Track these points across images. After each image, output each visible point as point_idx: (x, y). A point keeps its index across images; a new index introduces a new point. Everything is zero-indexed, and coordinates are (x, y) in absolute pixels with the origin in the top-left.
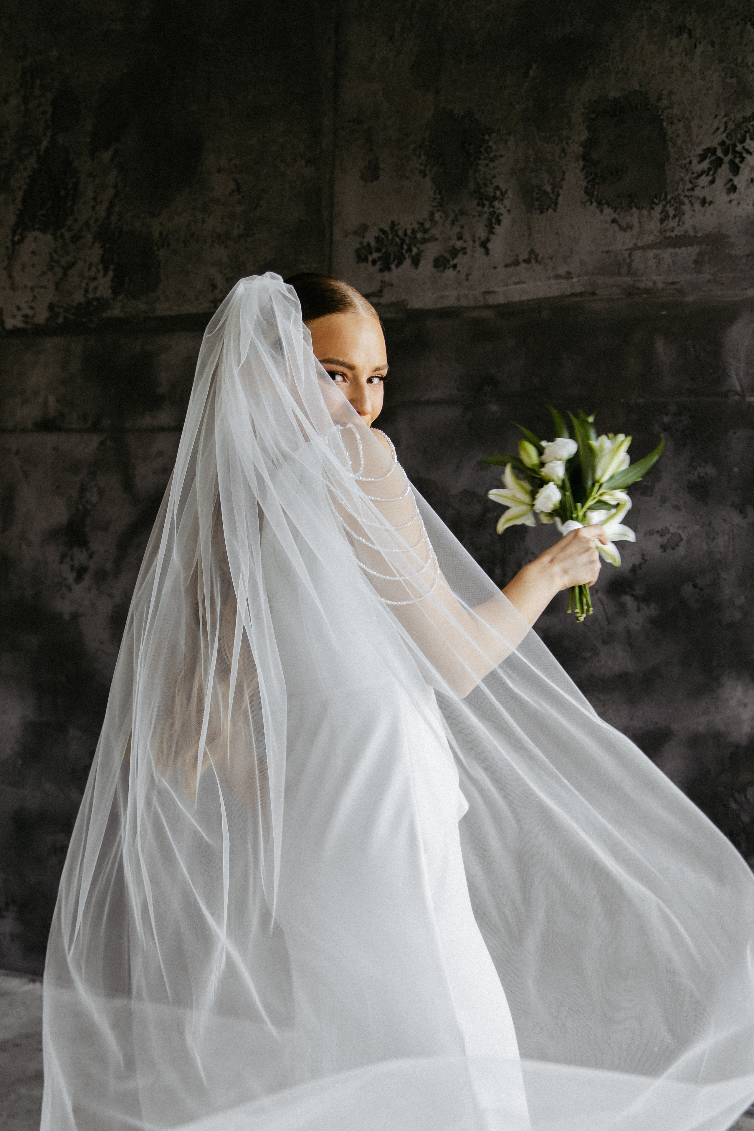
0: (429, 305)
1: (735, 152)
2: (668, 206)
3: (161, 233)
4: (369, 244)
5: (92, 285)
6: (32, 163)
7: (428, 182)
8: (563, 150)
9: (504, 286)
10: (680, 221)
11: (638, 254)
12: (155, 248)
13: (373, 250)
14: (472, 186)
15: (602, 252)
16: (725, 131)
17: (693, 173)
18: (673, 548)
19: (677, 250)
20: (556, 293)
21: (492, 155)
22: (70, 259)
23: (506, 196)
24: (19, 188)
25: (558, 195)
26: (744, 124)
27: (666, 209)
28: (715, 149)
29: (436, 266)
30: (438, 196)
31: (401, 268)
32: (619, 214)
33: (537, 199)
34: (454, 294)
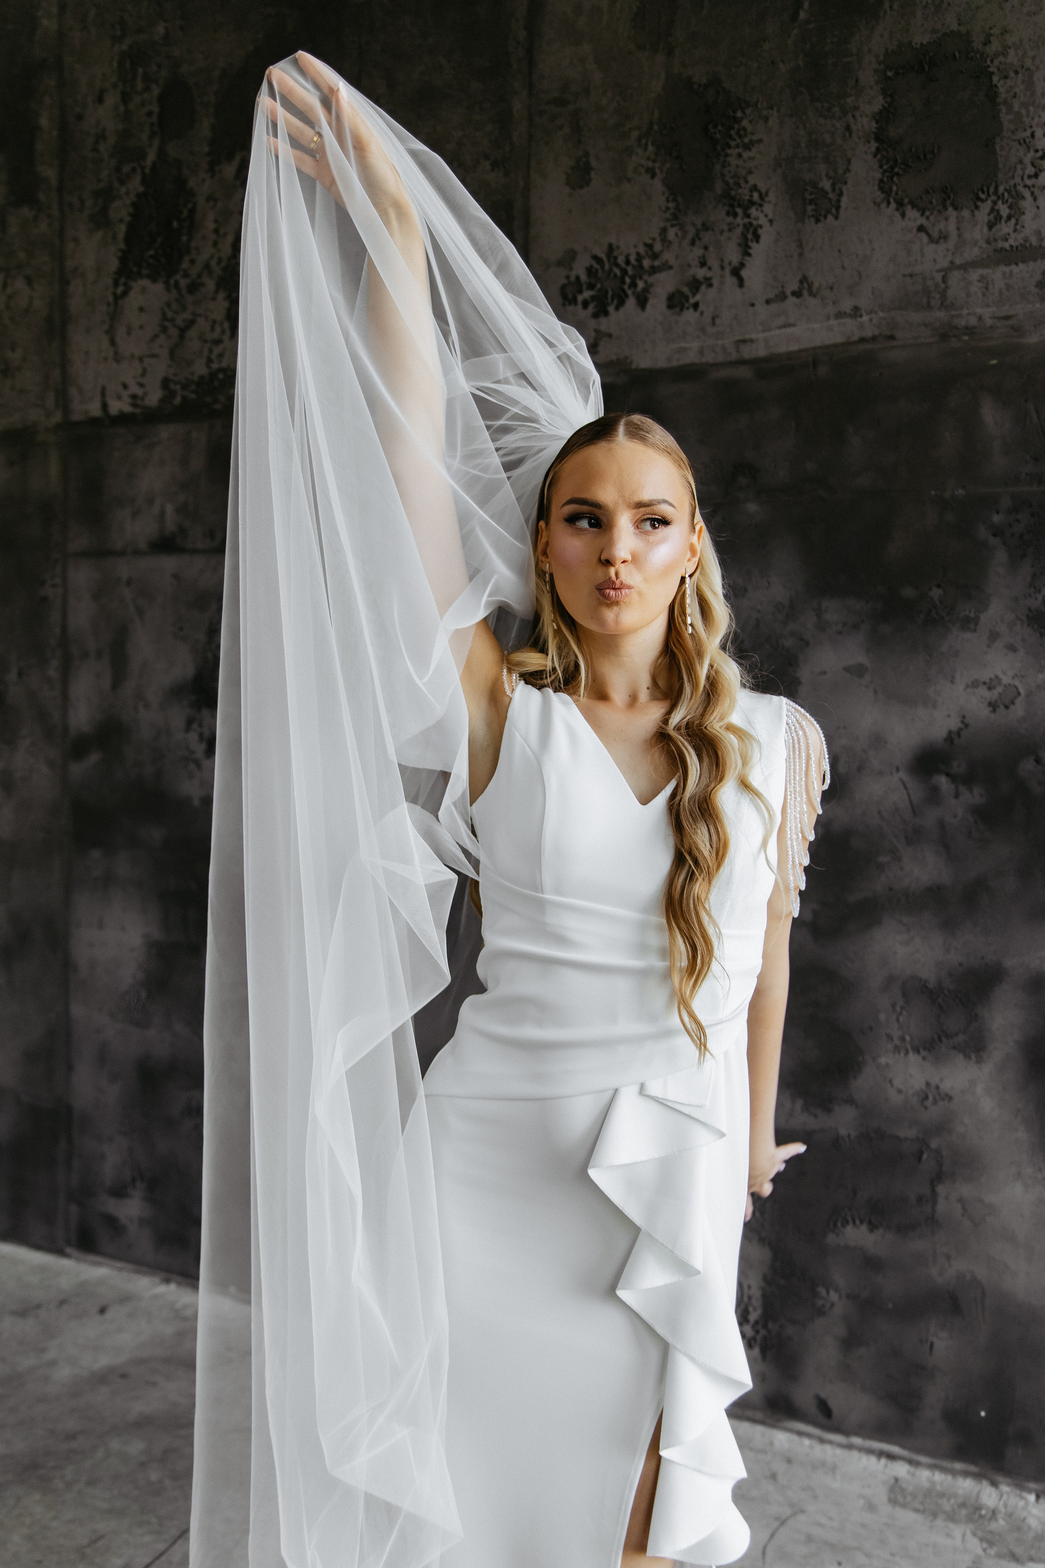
0: (662, 364)
2: (1000, 202)
4: (578, 278)
5: (217, 350)
6: (136, 185)
7: (658, 185)
8: (848, 128)
9: (764, 331)
10: (1016, 224)
11: (955, 276)
13: (584, 287)
14: (719, 187)
15: (904, 276)
17: (1037, 151)
18: (1007, 707)
19: (1013, 267)
20: (839, 339)
21: (746, 140)
22: (187, 315)
23: (767, 199)
24: (121, 221)
25: (841, 194)
27: (996, 207)
29: (670, 307)
30: (671, 205)
31: (622, 310)
32: (928, 218)
33: (811, 202)
34: (695, 345)
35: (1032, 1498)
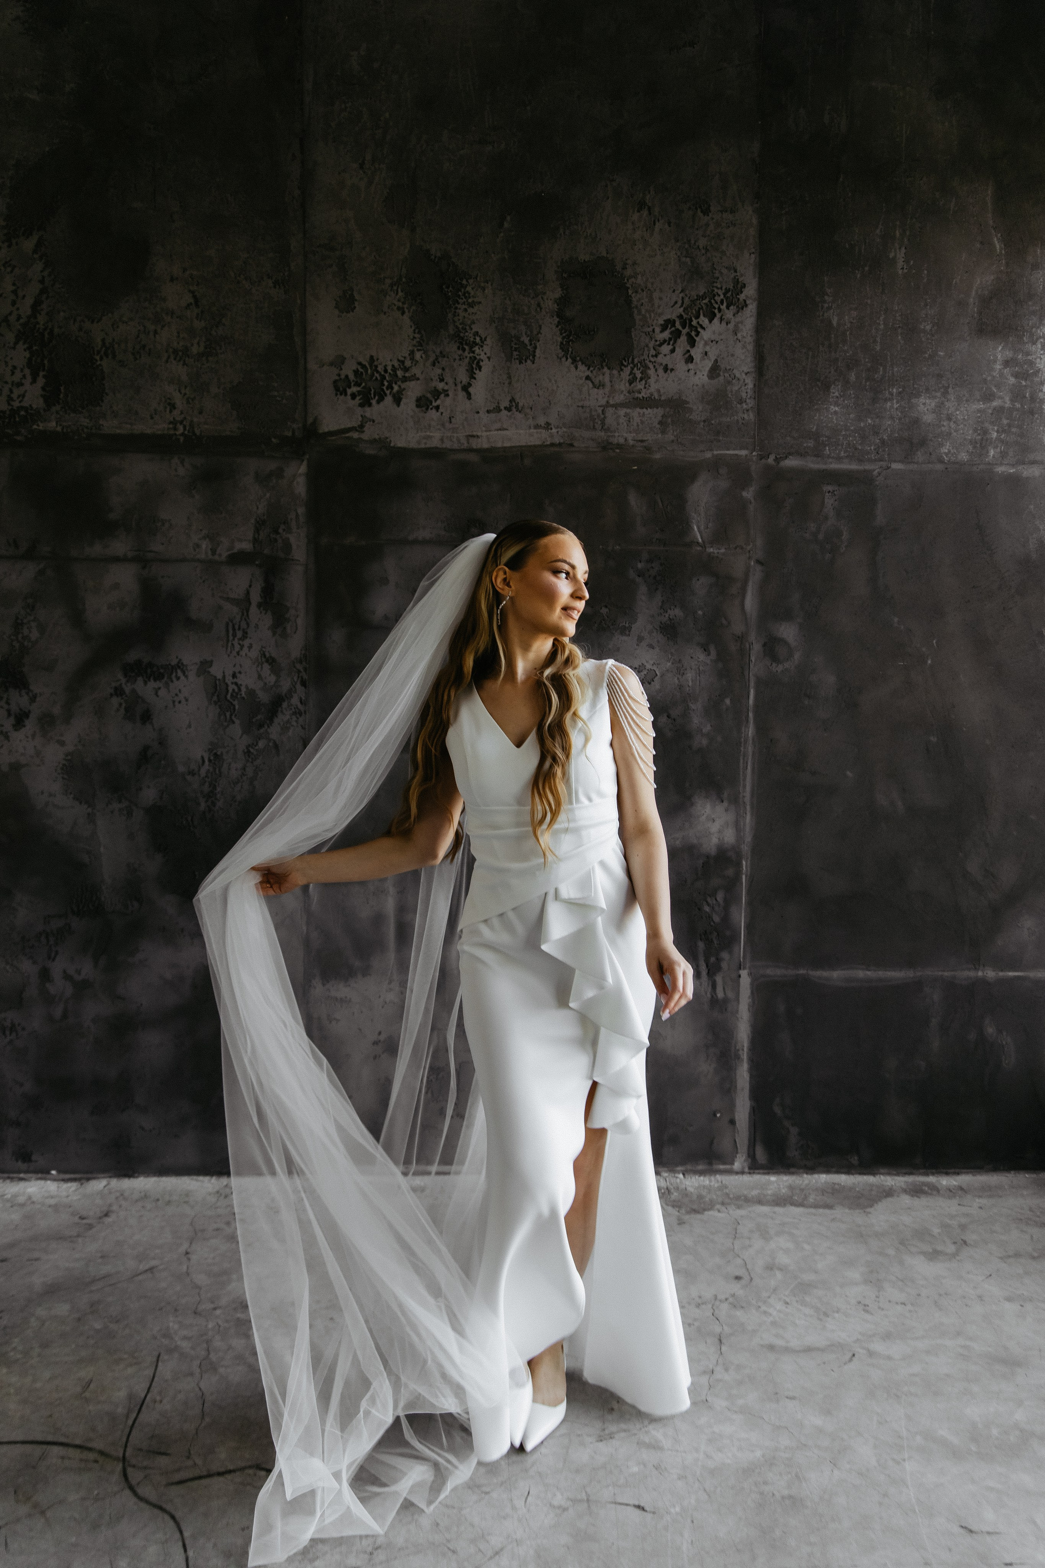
0: (413, 445)
1: (691, 326)
2: (636, 369)
3: (103, 340)
4: (347, 376)
7: (406, 319)
8: (539, 305)
9: (486, 431)
10: (646, 384)
11: (610, 411)
12: (98, 358)
13: (352, 384)
14: (451, 330)
15: (578, 406)
16: (682, 306)
17: (656, 341)
18: (650, 683)
19: (645, 410)
20: (538, 443)
21: (470, 300)
23: (485, 342)
25: (535, 348)
26: (698, 302)
27: (633, 372)
28: (674, 321)
29: (418, 406)
30: (417, 335)
31: (382, 404)
32: (592, 372)
33: (516, 350)
34: (437, 435)
35: (681, 1176)
